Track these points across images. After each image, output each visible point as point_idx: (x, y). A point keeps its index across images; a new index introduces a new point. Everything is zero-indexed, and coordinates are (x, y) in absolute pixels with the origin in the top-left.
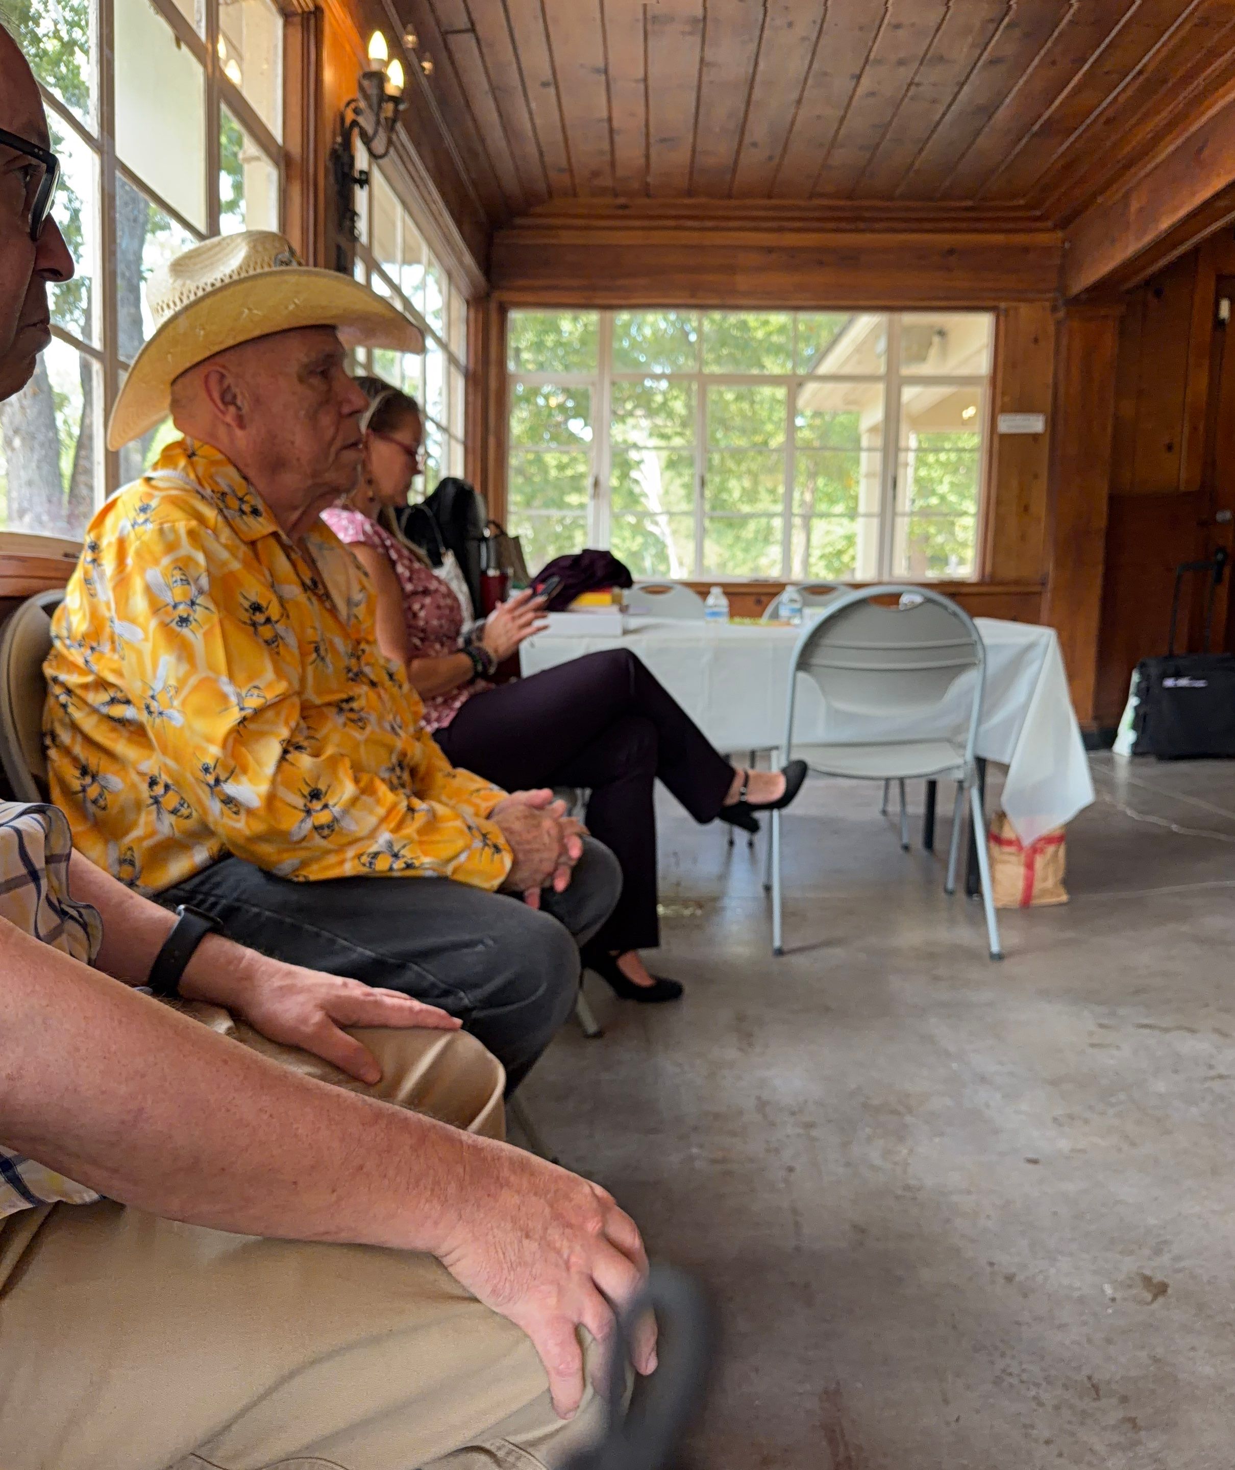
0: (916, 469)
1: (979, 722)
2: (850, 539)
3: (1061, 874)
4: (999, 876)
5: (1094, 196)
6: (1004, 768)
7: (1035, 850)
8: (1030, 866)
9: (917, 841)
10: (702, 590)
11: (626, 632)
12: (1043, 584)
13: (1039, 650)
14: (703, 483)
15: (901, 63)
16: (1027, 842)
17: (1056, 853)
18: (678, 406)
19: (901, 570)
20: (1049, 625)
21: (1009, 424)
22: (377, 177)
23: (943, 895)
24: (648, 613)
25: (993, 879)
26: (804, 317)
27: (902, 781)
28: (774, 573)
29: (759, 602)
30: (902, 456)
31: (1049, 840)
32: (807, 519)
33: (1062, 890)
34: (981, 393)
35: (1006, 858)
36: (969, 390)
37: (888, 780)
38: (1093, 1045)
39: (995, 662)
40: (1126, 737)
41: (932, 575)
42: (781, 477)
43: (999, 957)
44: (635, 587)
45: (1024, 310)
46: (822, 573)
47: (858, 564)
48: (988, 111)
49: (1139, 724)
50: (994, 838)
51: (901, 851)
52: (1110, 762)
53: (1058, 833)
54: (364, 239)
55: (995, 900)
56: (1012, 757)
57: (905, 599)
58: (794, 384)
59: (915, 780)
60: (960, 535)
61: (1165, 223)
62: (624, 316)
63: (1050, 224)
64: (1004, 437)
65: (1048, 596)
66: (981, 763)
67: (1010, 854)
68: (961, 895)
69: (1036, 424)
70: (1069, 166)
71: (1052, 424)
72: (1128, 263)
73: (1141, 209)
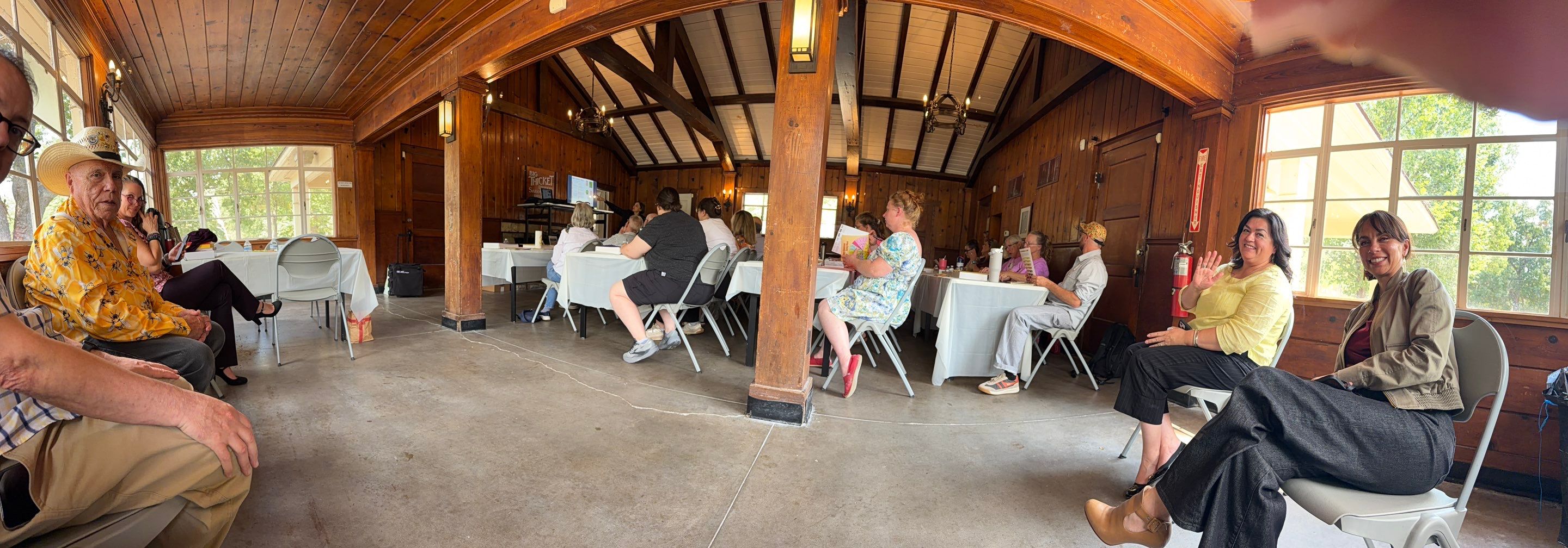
0: (312, 200)
1: (341, 282)
2: (291, 224)
3: (371, 331)
4: (352, 332)
5: (362, 110)
6: (350, 296)
7: (362, 323)
8: (361, 329)
9: (324, 325)
10: (242, 243)
12: (357, 237)
13: (357, 256)
14: (236, 210)
15: (295, 60)
16: (359, 321)
17: (369, 324)
18: (225, 182)
20: (360, 248)
21: (341, 184)
22: (115, 109)
23: (334, 341)
25: (350, 334)
26: (269, 147)
27: (317, 301)
28: (266, 235)
29: (261, 247)
30: (307, 197)
31: (366, 319)
32: (275, 221)
33: (371, 336)
34: (331, 174)
35: (353, 326)
36: (328, 173)
37: (312, 301)
38: (385, 384)
39: (344, 260)
40: (387, 289)
42: (264, 206)
43: (354, 359)
44: (218, 241)
45: (343, 146)
46: (281, 236)
47: (295, 231)
48: (325, 78)
49: (390, 285)
50: (349, 320)
51: (319, 329)
52: (383, 297)
53: (369, 317)
55: (351, 341)
56: (352, 292)
58: (267, 171)
59: (321, 300)
60: (328, 221)
61: (384, 123)
62: (203, 151)
63: (349, 118)
64: (339, 189)
65: (359, 242)
67: (355, 325)
68: (340, 341)
69: (350, 185)
70: (354, 99)
71: (355, 185)
72: (374, 134)
73: (377, 117)
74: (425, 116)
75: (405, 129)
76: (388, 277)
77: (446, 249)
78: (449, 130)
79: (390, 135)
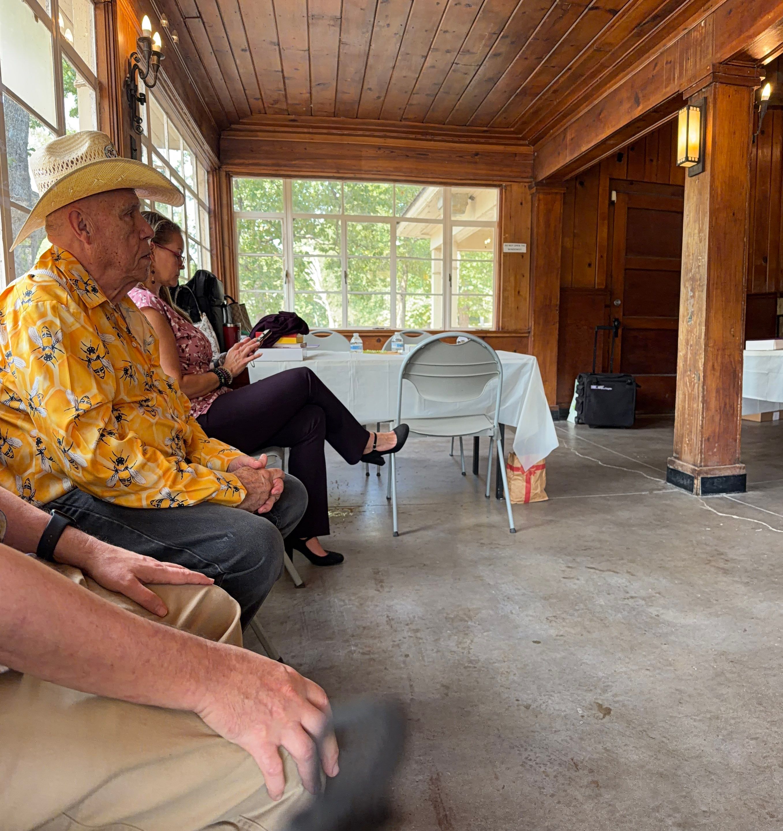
0: (461, 271)
1: (500, 406)
2: (427, 307)
3: (544, 486)
4: (512, 487)
5: (549, 129)
6: (514, 430)
7: (530, 473)
8: (528, 481)
9: (470, 470)
10: (348, 335)
11: (305, 359)
12: (529, 332)
13: (528, 367)
14: (346, 276)
15: (448, 51)
16: (526, 469)
17: (541, 474)
18: (330, 232)
19: (455, 325)
20: (533, 355)
21: (509, 248)
22: (151, 98)
23: (485, 499)
24: (318, 348)
25: (510, 489)
26: (399, 186)
27: (461, 437)
28: (387, 325)
29: (379, 341)
30: (454, 263)
31: (538, 467)
32: (403, 296)
33: (545, 494)
34: (493, 232)
35: (515, 477)
36: (489, 229)
37: (453, 437)
38: (564, 578)
39: (507, 373)
40: (573, 414)
41: (472, 327)
42: (389, 273)
43: (515, 531)
44: (310, 333)
45: (515, 187)
46: (412, 326)
47: (432, 320)
48: (493, 82)
49: (579, 407)
50: (510, 467)
51: (461, 476)
52: (566, 427)
53: (542, 463)
54: (145, 133)
55: (511, 500)
56: (517, 424)
57: (459, 339)
58: (395, 222)
59: (467, 437)
60: (485, 306)
62: (298, 183)
63: (527, 142)
64: (506, 254)
65: (531, 339)
66: (502, 426)
67: (517, 475)
68: (494, 499)
69: (522, 248)
70: (536, 113)
71: (531, 248)
72: (566, 166)
73: (572, 139)
74: (652, 132)
75: (619, 156)
76: (576, 395)
77: (681, 354)
78: (694, 155)
79: (593, 167)
